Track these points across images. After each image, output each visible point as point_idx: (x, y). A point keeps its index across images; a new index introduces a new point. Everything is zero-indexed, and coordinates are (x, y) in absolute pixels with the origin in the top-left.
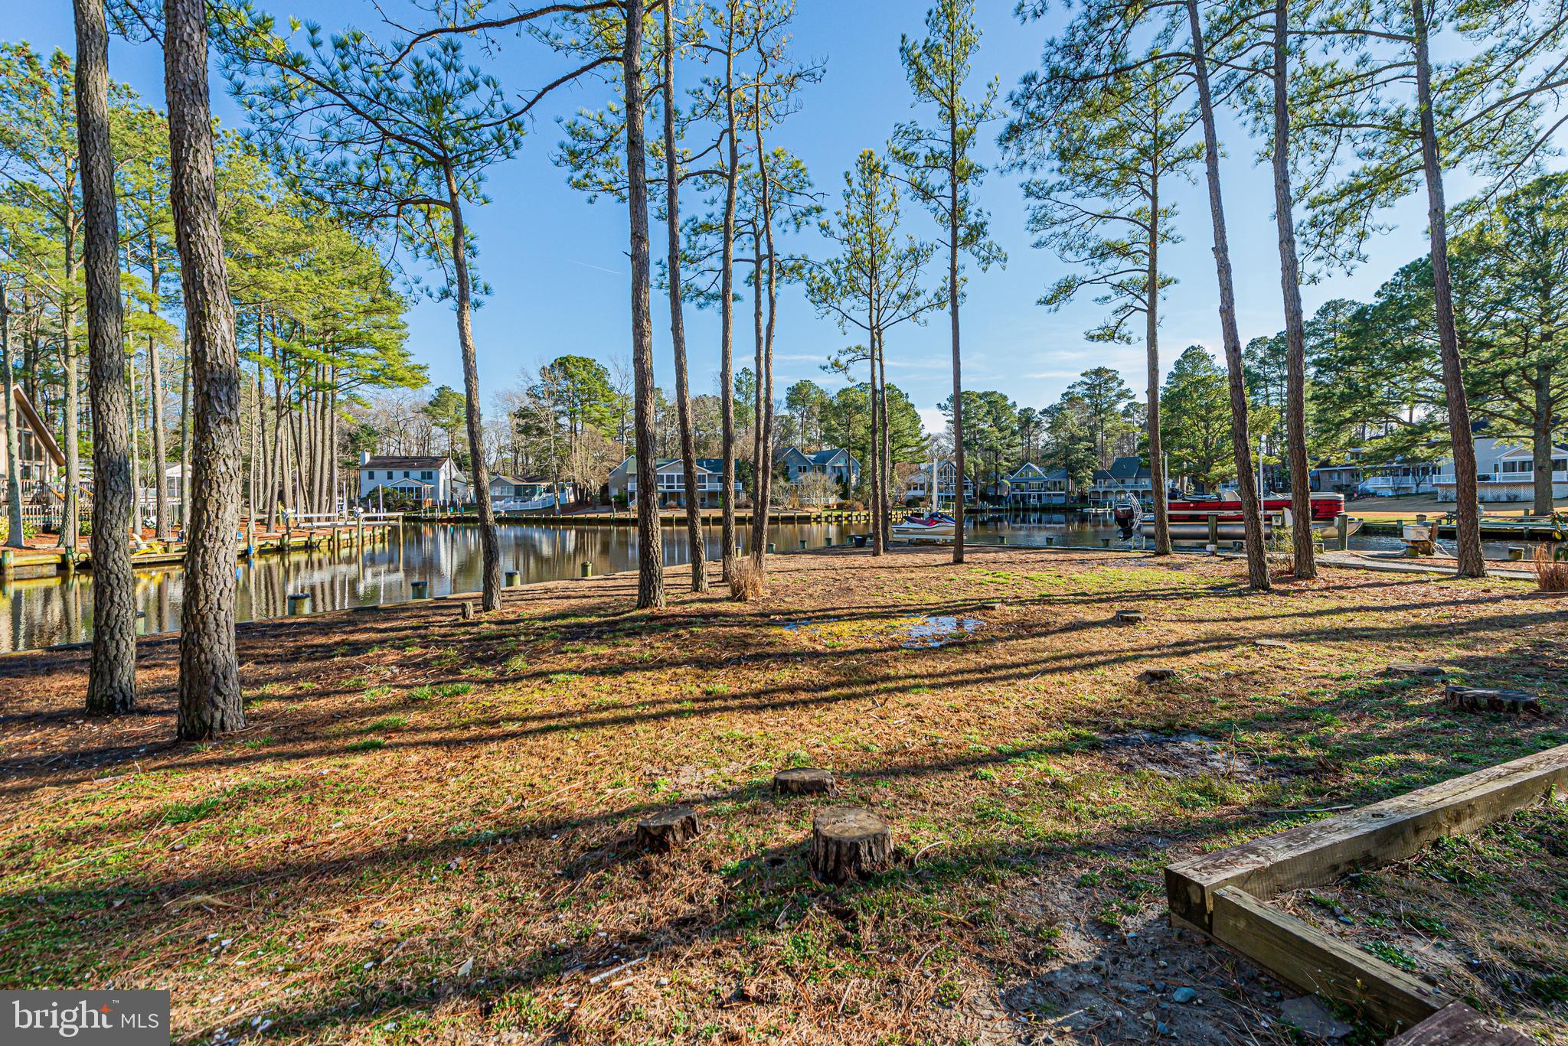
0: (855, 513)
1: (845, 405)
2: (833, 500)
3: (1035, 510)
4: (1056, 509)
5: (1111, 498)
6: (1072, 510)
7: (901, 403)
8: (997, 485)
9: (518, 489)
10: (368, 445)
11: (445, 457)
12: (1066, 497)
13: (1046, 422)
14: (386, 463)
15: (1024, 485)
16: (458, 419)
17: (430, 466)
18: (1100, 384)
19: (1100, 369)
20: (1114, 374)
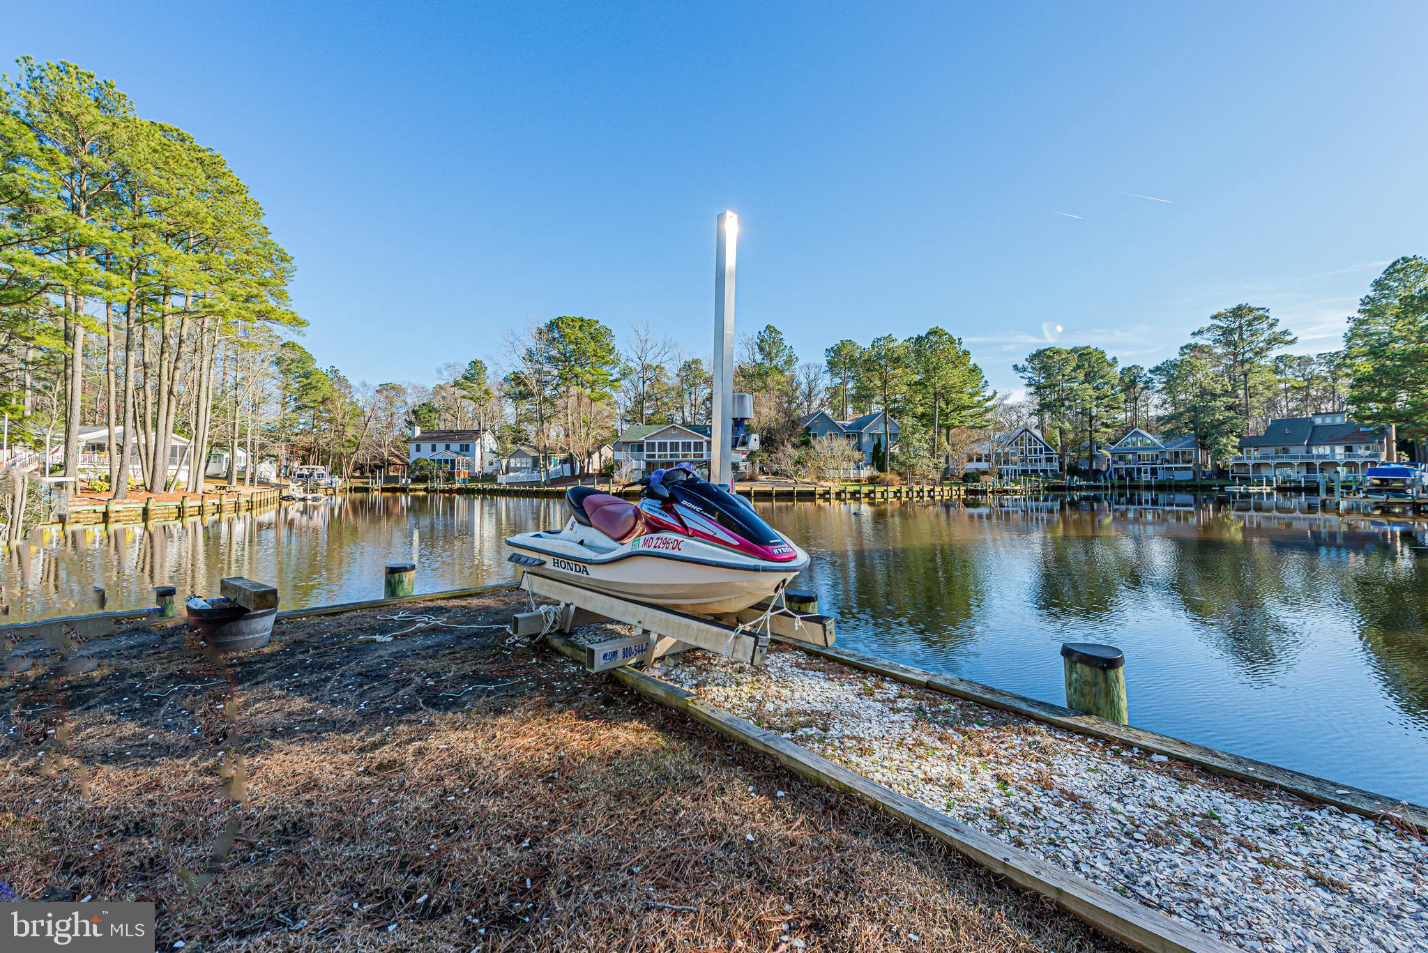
1: (881, 356)
2: (867, 473)
3: (1148, 487)
4: (1179, 487)
5: (1265, 472)
6: (1205, 488)
7: (953, 351)
8: (1092, 458)
9: (535, 461)
10: (428, 421)
11: (485, 430)
12: (1194, 472)
13: (1158, 382)
14: (433, 437)
15: (1130, 457)
16: (486, 392)
17: (469, 439)
18: (1241, 327)
19: (1240, 308)
20: (1261, 312)
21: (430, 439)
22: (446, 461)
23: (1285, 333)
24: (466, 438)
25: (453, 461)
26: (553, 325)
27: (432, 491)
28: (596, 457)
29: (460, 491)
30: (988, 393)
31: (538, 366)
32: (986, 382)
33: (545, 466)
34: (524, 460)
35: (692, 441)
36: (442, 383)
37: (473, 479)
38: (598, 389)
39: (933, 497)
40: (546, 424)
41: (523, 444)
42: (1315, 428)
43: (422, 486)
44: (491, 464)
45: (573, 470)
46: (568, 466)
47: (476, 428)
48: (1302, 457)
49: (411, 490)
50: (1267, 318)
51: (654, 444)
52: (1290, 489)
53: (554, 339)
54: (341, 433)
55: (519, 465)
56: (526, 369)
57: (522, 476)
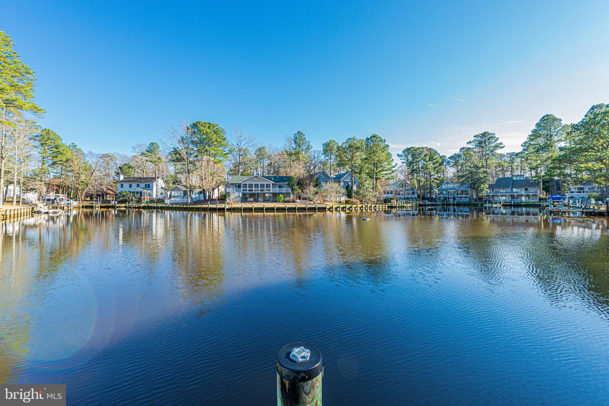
0: (354, 206)
1: (350, 146)
2: (344, 199)
4: (465, 205)
6: (475, 205)
7: (382, 145)
8: (430, 192)
9: (185, 193)
10: (128, 173)
11: (158, 177)
12: (470, 199)
13: (452, 162)
14: (130, 180)
15: (445, 192)
16: (159, 158)
17: (150, 182)
18: (485, 141)
19: (485, 133)
20: (492, 135)
21: (129, 181)
22: (137, 193)
23: (501, 143)
24: (148, 182)
25: (141, 193)
26: (195, 125)
27: (128, 208)
28: (216, 191)
29: (144, 208)
30: (394, 164)
31: (187, 145)
32: (393, 159)
33: (190, 195)
34: (179, 192)
35: (265, 183)
36: (135, 154)
37: (152, 201)
38: (218, 158)
39: (375, 210)
40: (191, 174)
41: (179, 184)
42: (514, 181)
43: (124, 205)
44: (162, 194)
45: (205, 197)
46: (202, 195)
47: (154, 176)
48: (510, 193)
49: (117, 207)
50: (495, 137)
51: (246, 184)
52: (507, 205)
53: (195, 132)
54: (78, 177)
55: (176, 195)
56: (180, 147)
57: (178, 200)
